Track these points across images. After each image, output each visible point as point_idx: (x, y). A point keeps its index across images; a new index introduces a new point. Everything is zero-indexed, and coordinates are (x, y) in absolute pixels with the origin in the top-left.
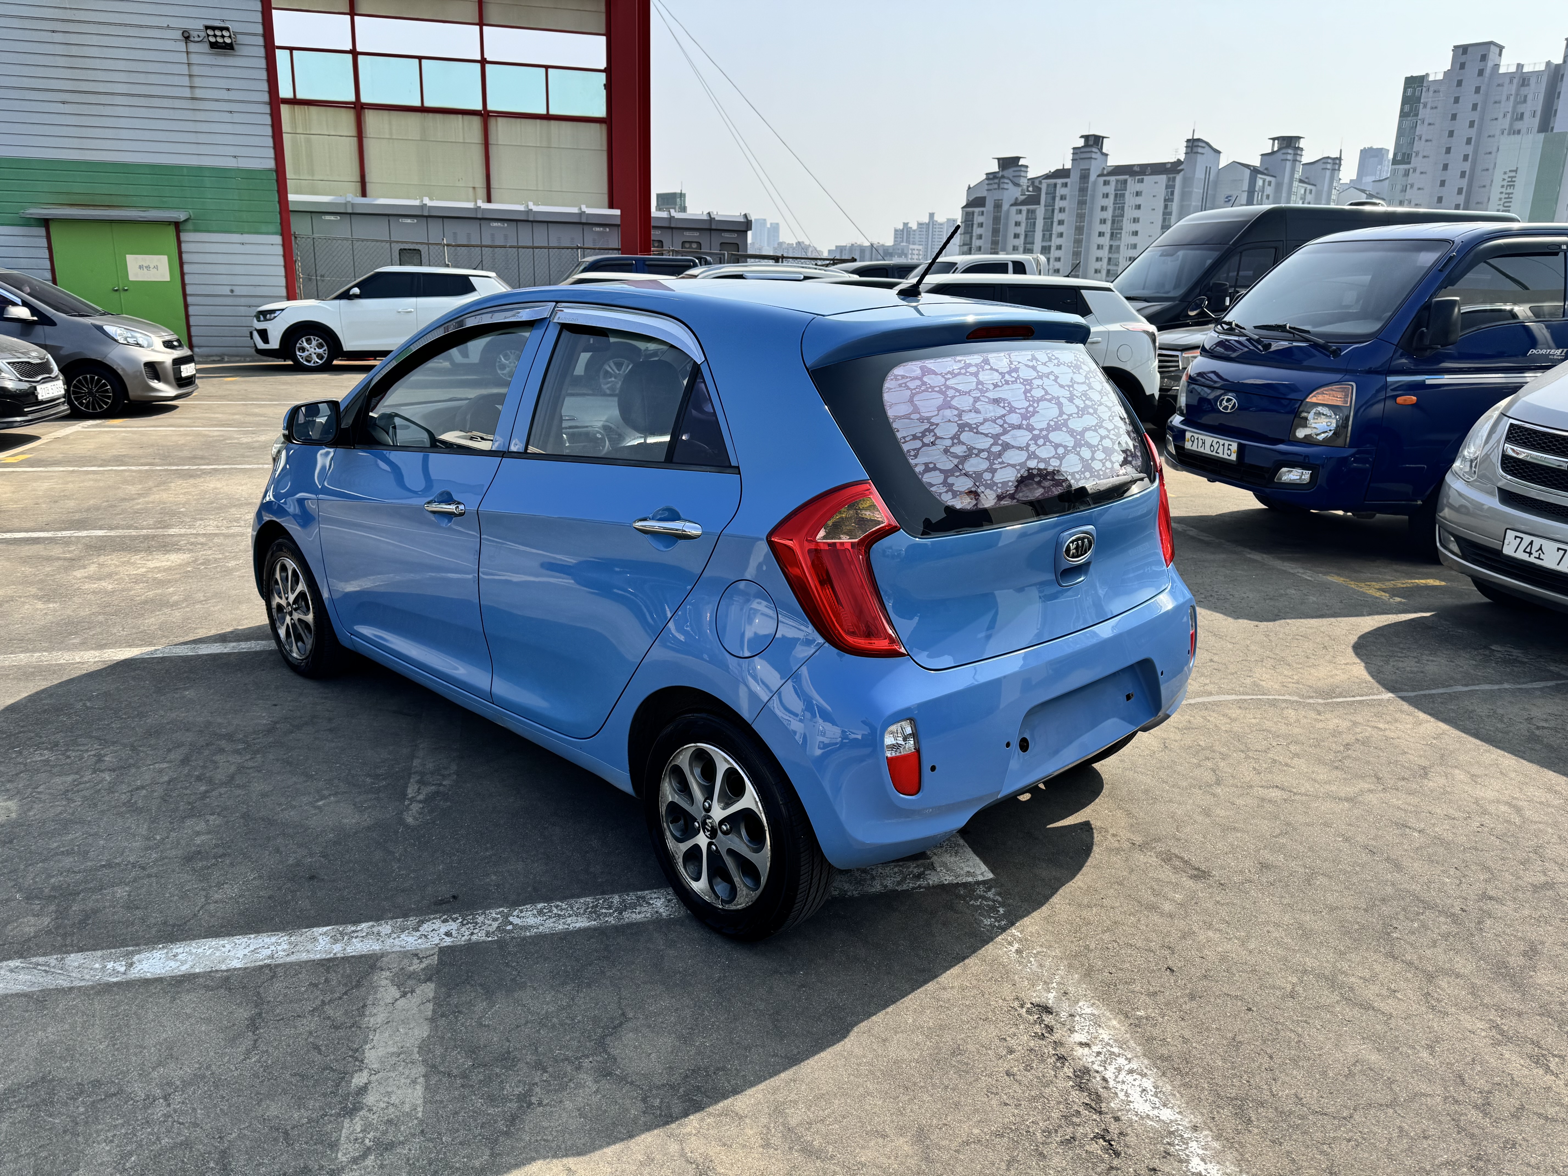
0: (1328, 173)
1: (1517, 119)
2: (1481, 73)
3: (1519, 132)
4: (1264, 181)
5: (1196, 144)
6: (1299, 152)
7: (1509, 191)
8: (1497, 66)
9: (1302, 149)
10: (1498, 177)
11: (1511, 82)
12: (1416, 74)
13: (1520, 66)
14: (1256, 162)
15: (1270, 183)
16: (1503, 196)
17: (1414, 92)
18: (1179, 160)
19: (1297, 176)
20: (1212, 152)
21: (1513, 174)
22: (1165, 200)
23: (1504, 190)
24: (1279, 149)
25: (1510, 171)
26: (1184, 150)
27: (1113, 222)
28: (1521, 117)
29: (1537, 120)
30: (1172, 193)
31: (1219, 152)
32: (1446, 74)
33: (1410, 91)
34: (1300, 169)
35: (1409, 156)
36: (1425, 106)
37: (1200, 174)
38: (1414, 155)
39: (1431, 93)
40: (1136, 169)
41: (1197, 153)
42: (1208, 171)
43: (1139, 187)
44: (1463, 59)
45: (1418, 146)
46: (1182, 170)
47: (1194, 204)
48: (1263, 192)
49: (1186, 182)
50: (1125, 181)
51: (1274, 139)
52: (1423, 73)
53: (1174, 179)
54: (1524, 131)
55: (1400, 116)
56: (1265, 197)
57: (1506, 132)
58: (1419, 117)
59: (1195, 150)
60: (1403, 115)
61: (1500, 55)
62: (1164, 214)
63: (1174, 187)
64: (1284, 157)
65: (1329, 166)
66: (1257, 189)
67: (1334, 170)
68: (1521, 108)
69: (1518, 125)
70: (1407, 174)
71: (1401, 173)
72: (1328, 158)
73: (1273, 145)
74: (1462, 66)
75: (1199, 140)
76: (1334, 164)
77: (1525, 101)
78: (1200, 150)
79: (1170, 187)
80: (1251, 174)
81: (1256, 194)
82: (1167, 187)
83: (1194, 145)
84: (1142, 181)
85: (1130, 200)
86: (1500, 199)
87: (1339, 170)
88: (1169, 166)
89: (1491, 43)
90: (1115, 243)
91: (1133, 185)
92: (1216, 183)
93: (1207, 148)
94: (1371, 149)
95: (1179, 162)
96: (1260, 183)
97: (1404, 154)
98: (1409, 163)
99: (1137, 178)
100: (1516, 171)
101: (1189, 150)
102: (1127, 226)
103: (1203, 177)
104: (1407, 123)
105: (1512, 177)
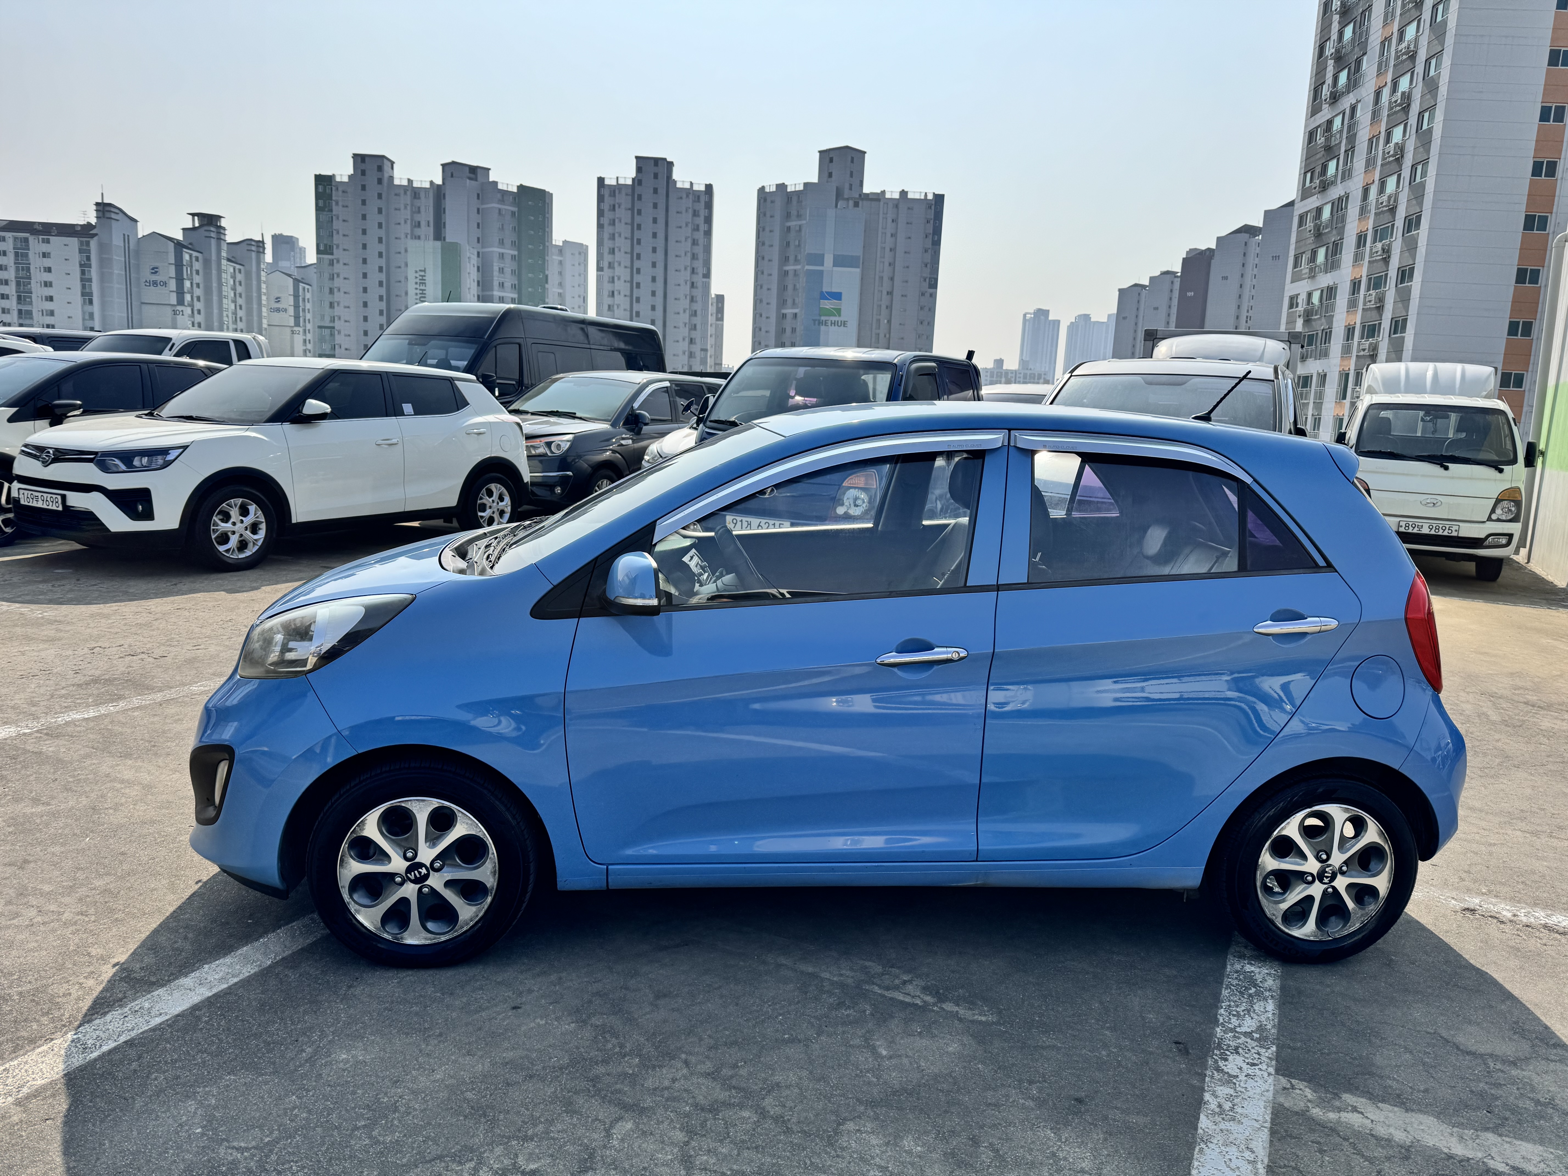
0: (254, 255)
1: (415, 226)
2: (380, 181)
3: (419, 238)
4: (191, 256)
5: (108, 208)
6: (222, 231)
7: (422, 288)
8: (391, 178)
9: (224, 229)
10: (411, 275)
11: (405, 193)
12: (323, 173)
13: (410, 181)
14: (179, 236)
15: (197, 259)
16: (418, 292)
17: (325, 190)
18: (89, 224)
19: (224, 254)
20: (128, 220)
21: (422, 273)
22: (81, 265)
23: (417, 286)
24: (201, 226)
25: (421, 271)
26: (94, 214)
27: (18, 284)
28: (419, 225)
29: (431, 229)
30: (88, 258)
31: (136, 221)
32: (350, 177)
33: (321, 189)
34: (224, 247)
35: (331, 247)
36: (337, 203)
37: (117, 241)
38: (335, 247)
39: (340, 193)
40: (36, 227)
41: (111, 218)
42: (126, 239)
43: (45, 248)
44: (363, 166)
45: (337, 239)
46: (96, 235)
47: (116, 272)
48: (191, 267)
49: (104, 248)
50: (26, 240)
51: (193, 215)
52: (330, 174)
53: (88, 244)
54: (423, 237)
55: (316, 210)
56: (194, 273)
57: (409, 236)
58: (334, 213)
59: (107, 215)
60: (318, 209)
61: (392, 168)
62: (82, 280)
63: (89, 251)
64: (207, 234)
65: (254, 248)
66: (185, 263)
67: (258, 252)
68: (417, 217)
69: (417, 232)
70: (331, 263)
71: (327, 262)
72: (251, 240)
73: (193, 220)
74: (363, 173)
75: (110, 205)
76: (258, 246)
77: (419, 212)
78: (113, 216)
79: (84, 251)
80: (175, 248)
81: (185, 268)
82: (81, 251)
83: (104, 209)
84: (48, 242)
85: (36, 262)
86: (416, 294)
87: (264, 253)
88: (79, 228)
89: (383, 157)
90: (24, 308)
91: (36, 245)
92: (138, 252)
93: (121, 214)
94: (281, 235)
95: (89, 226)
96: (186, 257)
97: (325, 245)
98: (332, 254)
99: (41, 237)
100: (424, 271)
101: (101, 214)
102: (38, 291)
103: (122, 245)
104: (324, 217)
105: (423, 276)
